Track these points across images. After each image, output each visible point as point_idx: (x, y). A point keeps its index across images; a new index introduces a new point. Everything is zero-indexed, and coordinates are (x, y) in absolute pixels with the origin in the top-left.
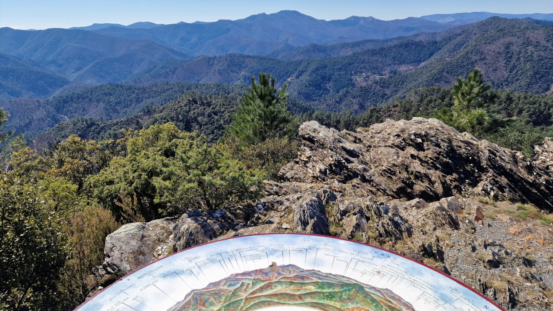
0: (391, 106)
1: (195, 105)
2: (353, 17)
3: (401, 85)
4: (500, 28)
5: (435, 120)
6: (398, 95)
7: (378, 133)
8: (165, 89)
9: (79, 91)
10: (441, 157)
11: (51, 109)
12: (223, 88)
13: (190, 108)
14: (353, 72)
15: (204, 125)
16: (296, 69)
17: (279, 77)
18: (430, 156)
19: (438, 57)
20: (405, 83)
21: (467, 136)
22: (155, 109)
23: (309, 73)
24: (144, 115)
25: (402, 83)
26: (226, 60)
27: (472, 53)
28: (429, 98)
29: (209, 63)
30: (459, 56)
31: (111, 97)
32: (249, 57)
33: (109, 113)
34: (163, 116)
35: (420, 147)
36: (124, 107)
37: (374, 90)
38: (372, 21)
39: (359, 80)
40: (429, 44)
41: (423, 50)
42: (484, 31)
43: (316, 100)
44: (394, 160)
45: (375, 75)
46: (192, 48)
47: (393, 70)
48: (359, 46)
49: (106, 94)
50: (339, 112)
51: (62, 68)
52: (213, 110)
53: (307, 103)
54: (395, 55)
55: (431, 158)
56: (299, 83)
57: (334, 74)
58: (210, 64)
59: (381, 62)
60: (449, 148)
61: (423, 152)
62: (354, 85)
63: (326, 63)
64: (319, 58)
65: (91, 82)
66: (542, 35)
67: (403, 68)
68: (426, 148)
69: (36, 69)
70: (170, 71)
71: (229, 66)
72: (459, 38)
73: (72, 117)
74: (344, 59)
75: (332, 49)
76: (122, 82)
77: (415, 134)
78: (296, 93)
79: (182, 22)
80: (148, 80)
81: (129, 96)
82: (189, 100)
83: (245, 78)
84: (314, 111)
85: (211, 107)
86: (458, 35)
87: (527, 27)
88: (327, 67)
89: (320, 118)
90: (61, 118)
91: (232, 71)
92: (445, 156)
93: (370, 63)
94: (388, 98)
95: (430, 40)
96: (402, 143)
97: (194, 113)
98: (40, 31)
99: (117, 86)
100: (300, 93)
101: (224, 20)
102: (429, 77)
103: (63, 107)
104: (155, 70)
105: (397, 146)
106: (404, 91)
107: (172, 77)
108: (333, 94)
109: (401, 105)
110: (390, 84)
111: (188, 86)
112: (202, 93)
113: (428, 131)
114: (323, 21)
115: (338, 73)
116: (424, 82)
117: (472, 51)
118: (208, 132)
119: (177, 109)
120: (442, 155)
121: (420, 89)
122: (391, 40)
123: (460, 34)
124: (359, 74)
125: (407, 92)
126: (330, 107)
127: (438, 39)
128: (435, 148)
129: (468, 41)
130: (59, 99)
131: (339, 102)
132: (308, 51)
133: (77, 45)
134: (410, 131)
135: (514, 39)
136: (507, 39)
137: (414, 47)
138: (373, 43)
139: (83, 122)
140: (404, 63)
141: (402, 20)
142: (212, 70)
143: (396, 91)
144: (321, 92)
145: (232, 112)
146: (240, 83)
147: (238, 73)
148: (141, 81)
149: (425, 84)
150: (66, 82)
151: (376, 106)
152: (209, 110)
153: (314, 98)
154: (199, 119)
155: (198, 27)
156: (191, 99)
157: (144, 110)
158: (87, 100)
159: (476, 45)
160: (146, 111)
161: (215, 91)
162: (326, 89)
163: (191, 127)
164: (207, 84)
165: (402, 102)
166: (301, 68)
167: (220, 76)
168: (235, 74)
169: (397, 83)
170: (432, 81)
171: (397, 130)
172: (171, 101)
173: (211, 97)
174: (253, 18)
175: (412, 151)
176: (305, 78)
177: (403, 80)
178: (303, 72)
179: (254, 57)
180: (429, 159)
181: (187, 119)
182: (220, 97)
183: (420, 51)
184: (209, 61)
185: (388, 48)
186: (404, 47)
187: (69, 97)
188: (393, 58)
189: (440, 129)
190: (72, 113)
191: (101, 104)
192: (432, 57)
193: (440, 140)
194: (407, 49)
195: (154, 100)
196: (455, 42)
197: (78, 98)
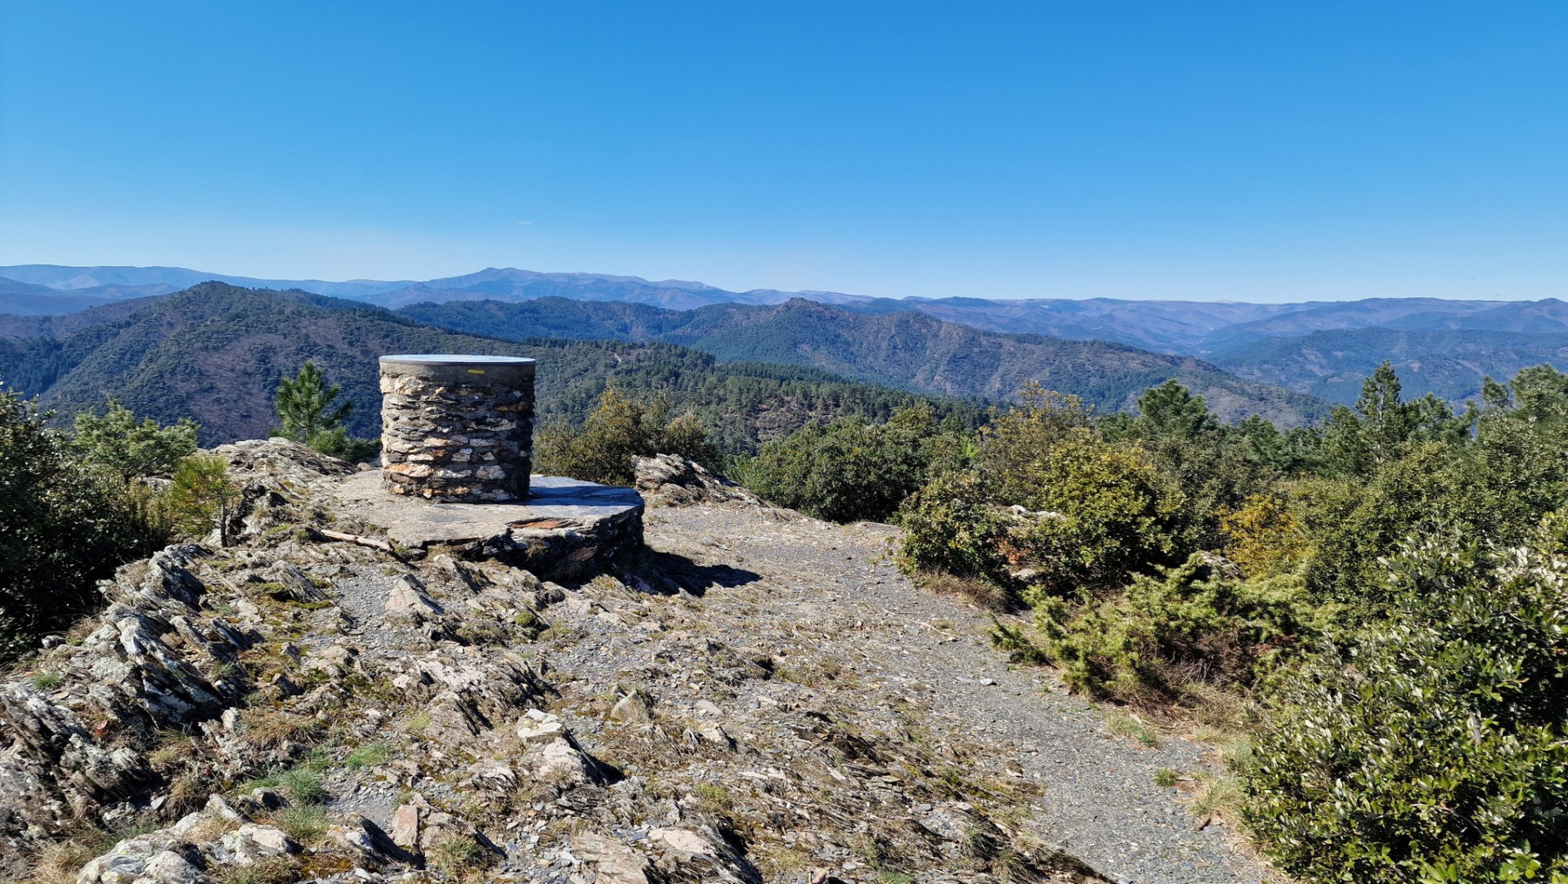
4: (233, 311)
19: (75, 388)
27: (173, 373)
30: (137, 383)
42: (194, 318)
66: (335, 329)
72: (126, 336)
86: (120, 327)
87: (299, 312)
95: (36, 338)
117: (174, 369)
123: (128, 324)
127: (62, 335)
129: (155, 342)
135: (274, 340)
136: (259, 340)
159: (179, 353)
183: (7, 369)
192: (53, 388)
196: (115, 344)
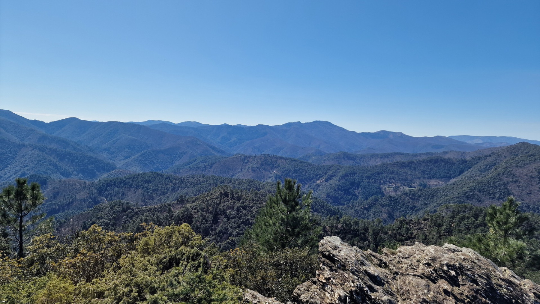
0: (422, 219)
1: (226, 198)
2: (383, 131)
3: (431, 198)
4: (530, 153)
5: (470, 250)
6: (429, 208)
7: (406, 258)
8: (201, 181)
9: (122, 177)
10: (479, 296)
11: (94, 191)
12: (254, 184)
13: (220, 201)
14: (382, 181)
15: (231, 218)
16: (326, 173)
17: (309, 179)
18: (466, 293)
19: (469, 175)
20: (436, 198)
21: (508, 273)
22: (189, 198)
23: (338, 178)
24: (177, 204)
25: (432, 196)
26: (261, 159)
27: (503, 174)
28: (461, 215)
29: (244, 161)
30: (490, 176)
31: (150, 184)
32: (281, 158)
33: (145, 199)
34: (194, 206)
35: (453, 281)
36: (160, 195)
37: (403, 201)
38: (401, 136)
39: (388, 189)
40: (458, 162)
41: (452, 167)
42: (514, 155)
43: (344, 204)
44: (425, 294)
45: (404, 186)
46: (231, 147)
47: (422, 183)
48: (388, 157)
49: (146, 182)
50: (368, 219)
51: (113, 155)
52: (242, 205)
53: (335, 206)
54: (424, 169)
55: (467, 296)
56: (328, 187)
57: (362, 181)
58: (246, 161)
59: (411, 175)
60: (488, 286)
61: (457, 288)
62: (383, 194)
63: (355, 171)
64: (348, 165)
65: (136, 169)
67: (433, 183)
68: (461, 283)
69: (90, 154)
70: (208, 165)
71: (262, 165)
72: (489, 160)
73: (111, 200)
74: (373, 168)
75: (361, 158)
76: (162, 172)
77: (448, 265)
78: (324, 195)
79: (225, 124)
80: (186, 172)
81: (166, 185)
82: (221, 193)
83: (276, 177)
84: (342, 215)
85: (241, 201)
86: (487, 157)
88: (356, 174)
89: (348, 223)
90: (101, 200)
91: (265, 170)
92: (484, 295)
93: (400, 174)
94: (418, 210)
95: (460, 158)
96: (434, 274)
97: (224, 206)
98: (102, 123)
99: (158, 174)
100: (328, 196)
101: (262, 125)
102: (460, 193)
103: (106, 190)
104: (195, 163)
105: (428, 277)
106: (435, 204)
107: (209, 171)
108: (361, 200)
109: (432, 219)
110: (420, 196)
111: (222, 180)
112: (234, 187)
113: (463, 263)
114: (354, 133)
115: (367, 180)
116: (455, 198)
117: (504, 173)
118: (235, 225)
119: (208, 201)
120: (481, 294)
121: (452, 204)
122: (420, 155)
123: (490, 156)
124: (388, 184)
125: (437, 206)
126: (358, 213)
127: (468, 158)
128: (471, 284)
129: (498, 162)
130: (104, 182)
131: (368, 209)
132: (338, 158)
133: (130, 137)
134: (442, 260)
137: (443, 164)
138: (402, 156)
139: (120, 205)
140: (434, 178)
141: (431, 138)
142: (247, 167)
143: (426, 204)
144: (350, 197)
145: (260, 207)
146: (271, 181)
147: (270, 172)
148: (180, 172)
149: (456, 200)
150: (114, 168)
151: (406, 217)
152: (238, 204)
153: (342, 202)
154: (228, 211)
155: (239, 129)
156: (223, 192)
157: (178, 199)
158: (128, 185)
159: (507, 167)
160: (179, 200)
161: (246, 187)
162: (355, 195)
163: (219, 219)
164: (240, 180)
165: (433, 216)
166: (330, 173)
167: (253, 173)
168: (267, 172)
169: (427, 196)
170: (464, 198)
171: (427, 258)
172: (204, 192)
173: (242, 192)
174: (289, 125)
175: (444, 285)
176: (334, 182)
177: (433, 194)
178: (332, 176)
179: (286, 159)
180: (465, 298)
181: (216, 211)
182: (250, 192)
183: (450, 167)
184: (245, 159)
185: (417, 162)
186: (433, 162)
187: (113, 181)
188: (422, 171)
189: (476, 261)
190: (112, 196)
191: (140, 190)
192: (462, 175)
193: (476, 276)
194: (436, 164)
195: (188, 190)
196: (484, 162)
197: (121, 183)
